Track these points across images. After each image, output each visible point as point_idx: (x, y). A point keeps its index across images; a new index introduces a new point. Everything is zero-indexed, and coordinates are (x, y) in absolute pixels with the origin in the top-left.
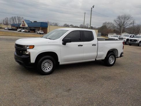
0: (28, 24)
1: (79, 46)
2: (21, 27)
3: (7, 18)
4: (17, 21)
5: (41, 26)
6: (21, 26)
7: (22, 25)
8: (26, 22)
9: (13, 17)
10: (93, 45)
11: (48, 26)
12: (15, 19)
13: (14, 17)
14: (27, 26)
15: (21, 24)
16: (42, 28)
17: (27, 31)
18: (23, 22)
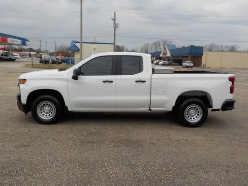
0: (171, 51)
1: (104, 82)
2: (162, 57)
3: (148, 44)
4: (162, 47)
5: (190, 54)
6: (161, 55)
7: (163, 54)
8: (168, 49)
9: (155, 43)
10: (136, 82)
11: (205, 53)
12: (159, 45)
13: (157, 42)
14: (169, 55)
15: (161, 52)
16: (191, 57)
17: (167, 62)
18: (165, 48)
